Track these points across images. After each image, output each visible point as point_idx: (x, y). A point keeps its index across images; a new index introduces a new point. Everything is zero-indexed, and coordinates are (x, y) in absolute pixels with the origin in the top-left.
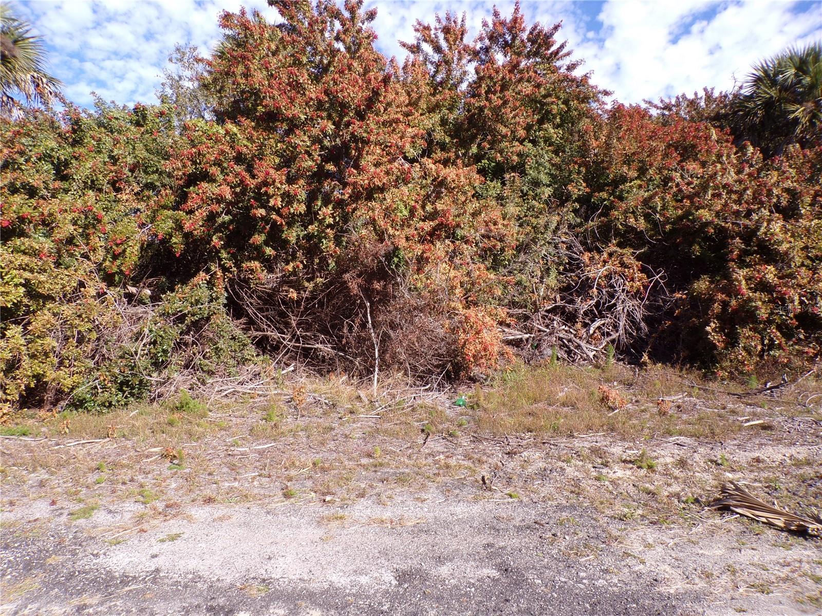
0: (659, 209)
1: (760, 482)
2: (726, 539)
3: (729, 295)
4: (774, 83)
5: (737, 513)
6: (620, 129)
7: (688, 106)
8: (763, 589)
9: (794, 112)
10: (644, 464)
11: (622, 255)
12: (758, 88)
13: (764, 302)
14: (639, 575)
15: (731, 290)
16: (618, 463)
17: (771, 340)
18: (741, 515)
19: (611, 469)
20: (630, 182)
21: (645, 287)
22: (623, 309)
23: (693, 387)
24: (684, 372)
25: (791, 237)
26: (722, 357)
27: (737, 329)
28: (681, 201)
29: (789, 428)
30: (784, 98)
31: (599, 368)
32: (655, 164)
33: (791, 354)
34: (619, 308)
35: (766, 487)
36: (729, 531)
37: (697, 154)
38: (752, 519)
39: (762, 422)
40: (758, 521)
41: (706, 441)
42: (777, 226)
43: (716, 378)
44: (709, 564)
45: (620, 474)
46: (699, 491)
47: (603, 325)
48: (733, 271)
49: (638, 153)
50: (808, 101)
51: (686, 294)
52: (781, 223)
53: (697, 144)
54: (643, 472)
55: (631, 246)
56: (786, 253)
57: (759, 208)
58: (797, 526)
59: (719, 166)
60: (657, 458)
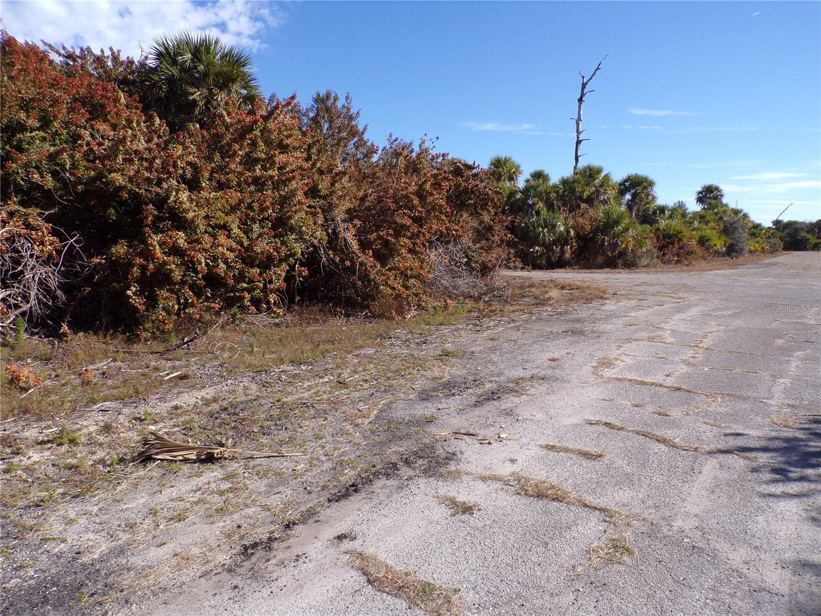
0: (68, 167)
1: (179, 426)
2: (148, 487)
3: (146, 259)
4: (174, 63)
5: (158, 459)
6: (13, 66)
7: (94, 61)
8: (180, 518)
9: (193, 94)
10: (65, 440)
11: (26, 215)
12: (161, 63)
13: (177, 265)
14: (59, 556)
15: (148, 255)
16: (33, 446)
17: (186, 299)
18: (162, 460)
19: (24, 455)
20: (31, 132)
21: (59, 252)
22: (33, 277)
23: (118, 351)
24: (108, 338)
25: (196, 206)
26: (145, 318)
27: (156, 291)
28: (94, 162)
29: (201, 374)
30: (183, 79)
31: (7, 346)
32: (60, 116)
33: (201, 310)
34: (28, 275)
35: (183, 430)
36: (152, 478)
37: (106, 115)
38: (171, 461)
39: (180, 373)
40: (176, 461)
41: (131, 401)
42: (184, 196)
43: (140, 340)
44: (133, 515)
45: (36, 457)
46: (124, 450)
47: (9, 295)
48: (149, 236)
49: (39, 100)
50: (203, 87)
51: (104, 259)
52: (187, 193)
53: (105, 105)
54: (63, 449)
55: (37, 206)
56: (193, 221)
57: (168, 178)
58: (206, 454)
59: (130, 132)
60: (80, 430)
